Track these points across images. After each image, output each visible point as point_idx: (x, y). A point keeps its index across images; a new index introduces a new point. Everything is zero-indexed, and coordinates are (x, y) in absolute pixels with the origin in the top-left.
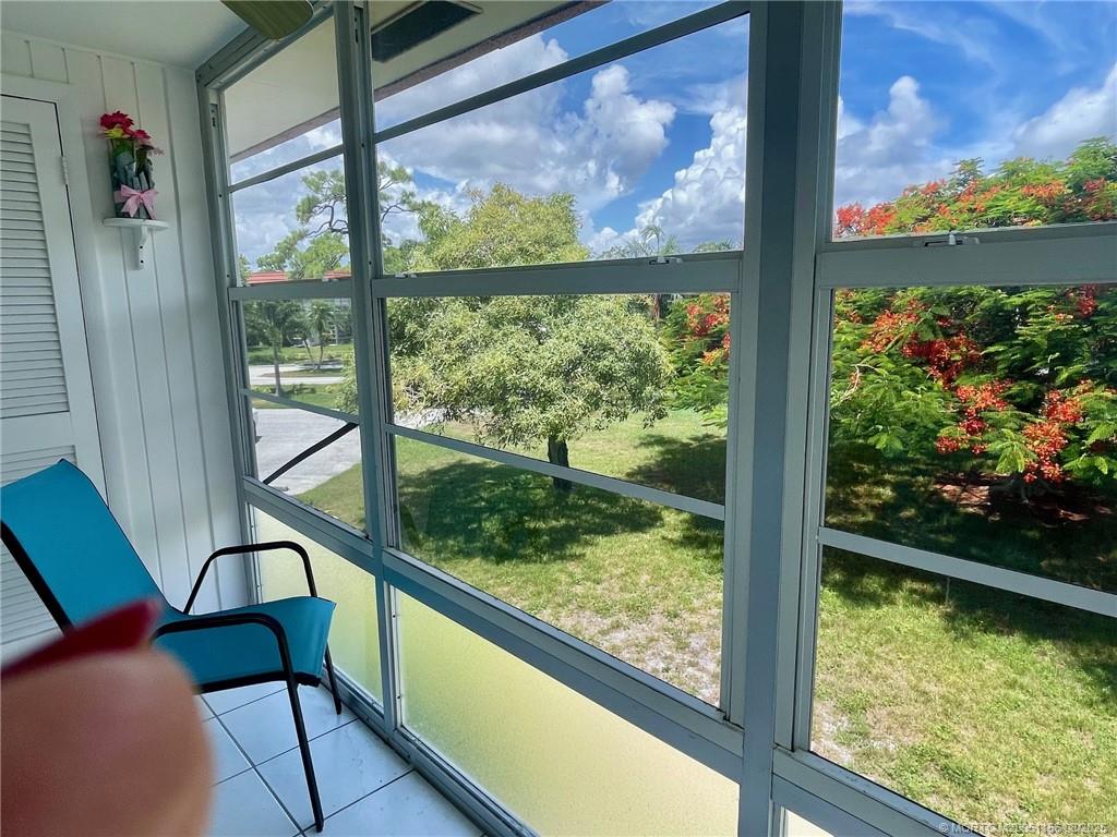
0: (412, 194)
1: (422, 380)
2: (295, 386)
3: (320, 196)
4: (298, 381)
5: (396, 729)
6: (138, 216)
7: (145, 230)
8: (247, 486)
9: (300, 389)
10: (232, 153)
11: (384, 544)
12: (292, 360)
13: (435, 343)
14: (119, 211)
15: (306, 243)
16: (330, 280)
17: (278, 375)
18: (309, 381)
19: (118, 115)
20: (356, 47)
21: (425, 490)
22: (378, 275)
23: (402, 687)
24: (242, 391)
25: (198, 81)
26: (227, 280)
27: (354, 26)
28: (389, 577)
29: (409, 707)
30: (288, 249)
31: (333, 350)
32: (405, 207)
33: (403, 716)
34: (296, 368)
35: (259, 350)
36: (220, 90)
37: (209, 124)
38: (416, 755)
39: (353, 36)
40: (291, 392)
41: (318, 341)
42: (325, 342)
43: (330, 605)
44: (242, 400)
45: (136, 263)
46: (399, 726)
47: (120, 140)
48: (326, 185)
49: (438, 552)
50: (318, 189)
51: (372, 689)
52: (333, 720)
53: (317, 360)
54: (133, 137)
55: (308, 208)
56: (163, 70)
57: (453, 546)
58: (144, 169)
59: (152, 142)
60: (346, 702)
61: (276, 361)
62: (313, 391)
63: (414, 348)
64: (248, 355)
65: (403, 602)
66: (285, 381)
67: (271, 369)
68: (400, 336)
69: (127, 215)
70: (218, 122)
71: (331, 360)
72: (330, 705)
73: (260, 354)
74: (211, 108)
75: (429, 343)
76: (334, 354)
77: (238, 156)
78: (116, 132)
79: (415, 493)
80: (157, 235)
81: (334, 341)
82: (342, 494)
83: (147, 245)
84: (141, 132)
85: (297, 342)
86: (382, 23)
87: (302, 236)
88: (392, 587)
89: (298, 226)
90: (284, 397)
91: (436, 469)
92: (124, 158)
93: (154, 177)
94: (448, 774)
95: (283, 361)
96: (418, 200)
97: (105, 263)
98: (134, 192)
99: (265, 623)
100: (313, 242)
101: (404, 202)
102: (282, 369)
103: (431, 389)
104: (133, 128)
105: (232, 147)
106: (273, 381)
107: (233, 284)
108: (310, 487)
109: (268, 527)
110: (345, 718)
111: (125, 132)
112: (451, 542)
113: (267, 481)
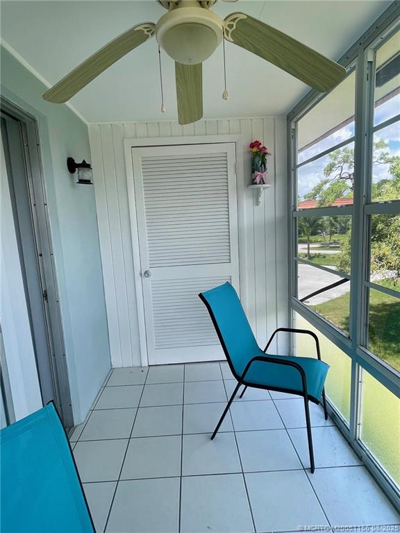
0: (387, 154)
1: (384, 255)
2: (316, 254)
3: (336, 162)
4: (317, 252)
5: (355, 439)
6: (260, 183)
7: (262, 188)
8: (293, 301)
9: (318, 256)
10: (299, 149)
11: (358, 343)
12: (316, 242)
13: (394, 235)
14: (253, 182)
15: (328, 185)
16: (342, 206)
17: (309, 248)
18: (323, 252)
19: (257, 142)
20: (366, 83)
21: (380, 314)
22: (368, 202)
23: (361, 419)
24: (295, 258)
25: (287, 120)
26: (292, 208)
27: (366, 72)
28: (359, 361)
29: (364, 432)
30: (318, 189)
31: (335, 237)
32: (383, 161)
33: (360, 434)
34: (318, 246)
35: (302, 237)
36: (296, 122)
37: (290, 137)
38: (365, 458)
39: (365, 77)
40: (314, 257)
41: (329, 233)
42: (332, 233)
43: (327, 366)
44: (294, 262)
45: (257, 203)
46: (357, 438)
47: (256, 152)
48: (340, 156)
49: (386, 349)
50: (335, 159)
51: (345, 414)
52: (323, 422)
53: (328, 242)
54: (261, 150)
55: (330, 168)
56: (274, 119)
57: (394, 348)
58: (264, 163)
59: (267, 151)
60: (330, 416)
61: (308, 242)
62: (324, 257)
63: (382, 237)
64: (298, 239)
65: (365, 376)
66: (311, 252)
67: (306, 246)
68: (374, 231)
69: (256, 183)
70: (294, 137)
71: (335, 242)
72: (323, 414)
73: (302, 239)
74: (292, 131)
75: (390, 235)
76: (336, 239)
77: (302, 150)
78: (255, 149)
79: (374, 314)
80: (266, 190)
81: (337, 233)
82: (334, 309)
83: (262, 195)
84: (264, 147)
85: (319, 233)
86: (383, 65)
87: (325, 183)
88: (360, 367)
89: (324, 178)
90: (310, 259)
91: (388, 303)
92: (257, 159)
93: (267, 166)
94: (385, 478)
95: (311, 242)
96: (390, 156)
97: (247, 203)
98: (259, 173)
99: (296, 367)
100: (331, 185)
101: (381, 159)
102: (311, 246)
103: (390, 261)
104: (261, 146)
105: (299, 147)
106: (306, 251)
107: (295, 210)
108: (320, 303)
109: (301, 322)
110: (328, 423)
111: (258, 148)
112: (394, 345)
113: (302, 300)
